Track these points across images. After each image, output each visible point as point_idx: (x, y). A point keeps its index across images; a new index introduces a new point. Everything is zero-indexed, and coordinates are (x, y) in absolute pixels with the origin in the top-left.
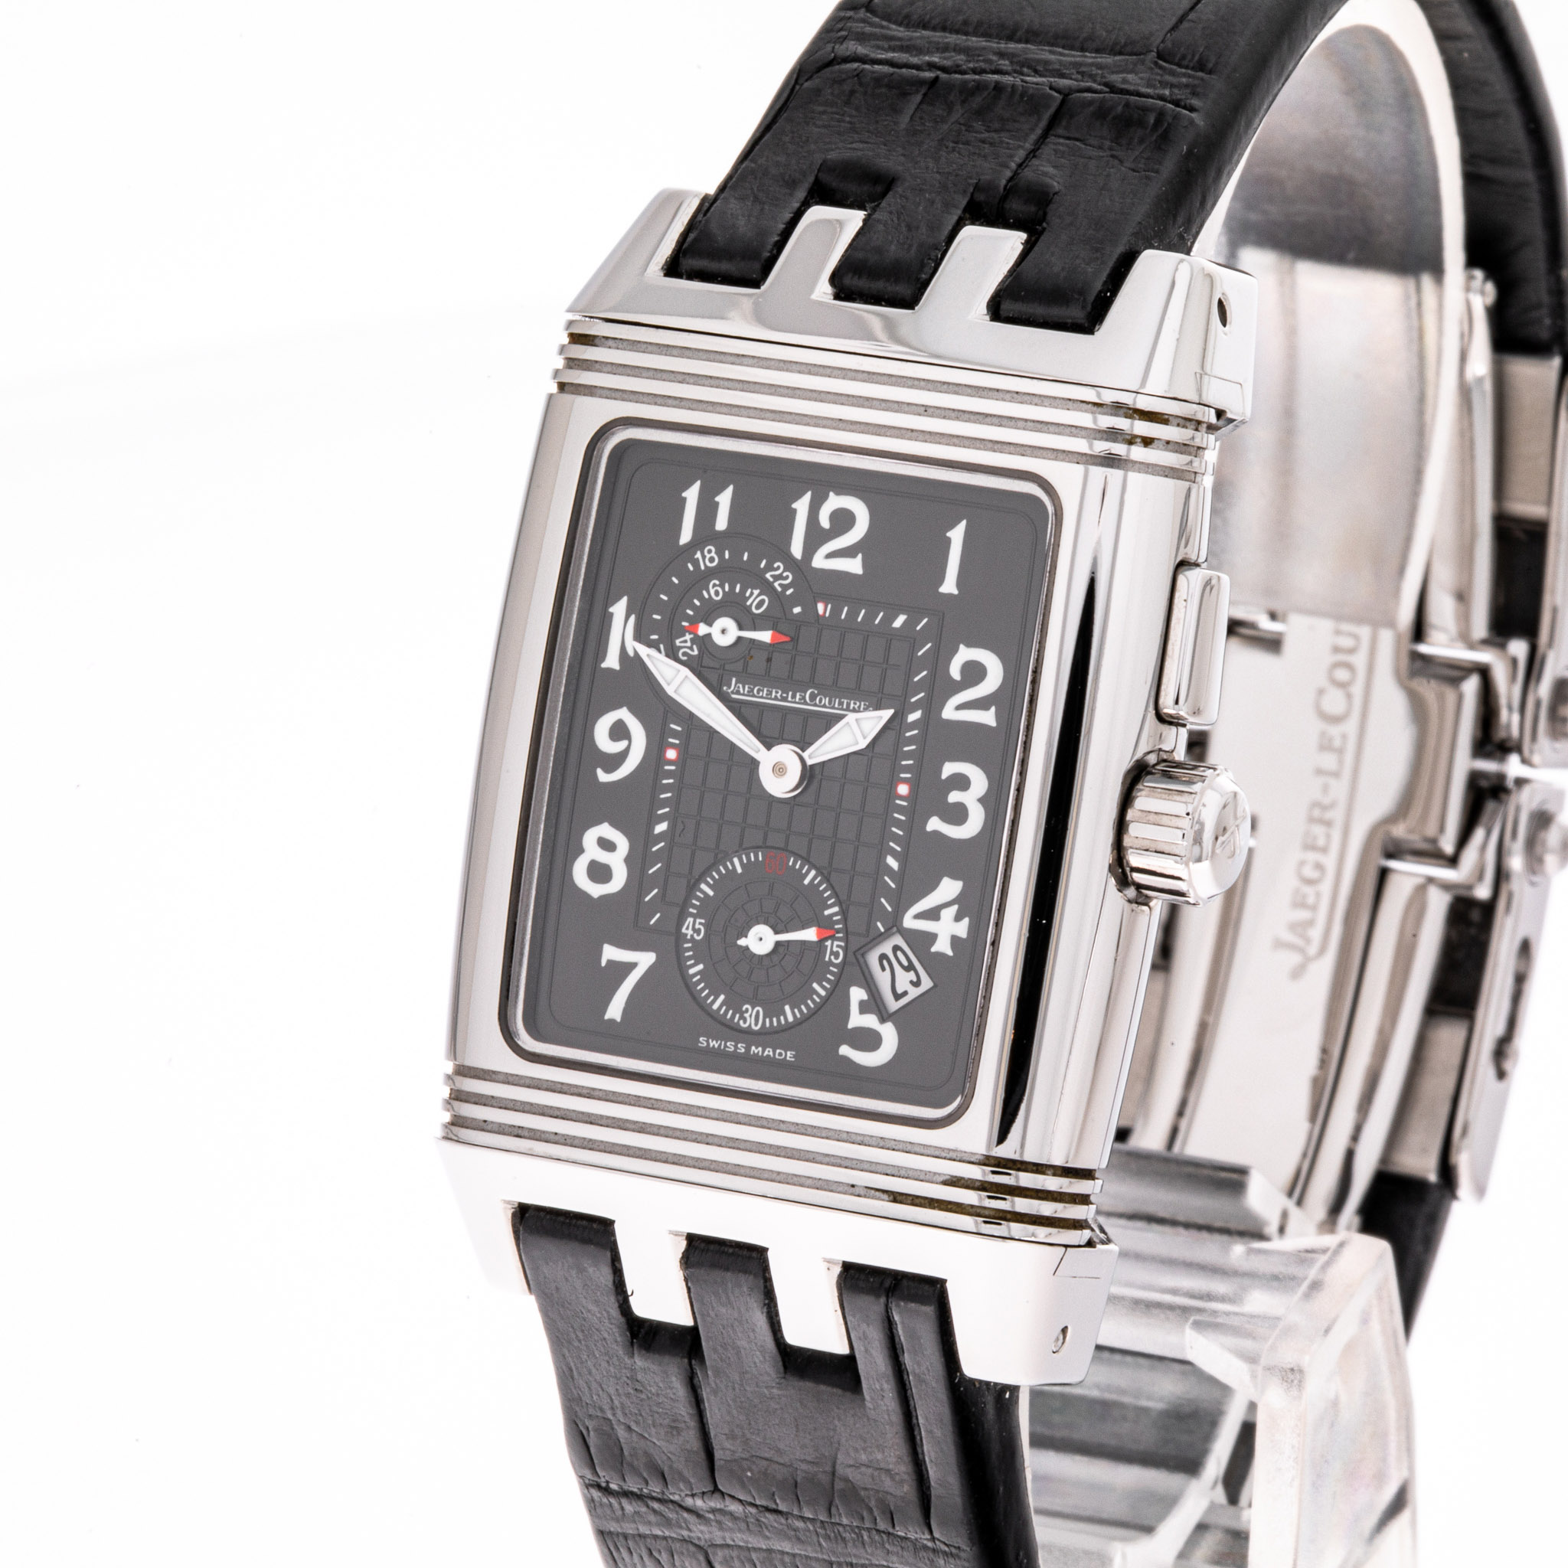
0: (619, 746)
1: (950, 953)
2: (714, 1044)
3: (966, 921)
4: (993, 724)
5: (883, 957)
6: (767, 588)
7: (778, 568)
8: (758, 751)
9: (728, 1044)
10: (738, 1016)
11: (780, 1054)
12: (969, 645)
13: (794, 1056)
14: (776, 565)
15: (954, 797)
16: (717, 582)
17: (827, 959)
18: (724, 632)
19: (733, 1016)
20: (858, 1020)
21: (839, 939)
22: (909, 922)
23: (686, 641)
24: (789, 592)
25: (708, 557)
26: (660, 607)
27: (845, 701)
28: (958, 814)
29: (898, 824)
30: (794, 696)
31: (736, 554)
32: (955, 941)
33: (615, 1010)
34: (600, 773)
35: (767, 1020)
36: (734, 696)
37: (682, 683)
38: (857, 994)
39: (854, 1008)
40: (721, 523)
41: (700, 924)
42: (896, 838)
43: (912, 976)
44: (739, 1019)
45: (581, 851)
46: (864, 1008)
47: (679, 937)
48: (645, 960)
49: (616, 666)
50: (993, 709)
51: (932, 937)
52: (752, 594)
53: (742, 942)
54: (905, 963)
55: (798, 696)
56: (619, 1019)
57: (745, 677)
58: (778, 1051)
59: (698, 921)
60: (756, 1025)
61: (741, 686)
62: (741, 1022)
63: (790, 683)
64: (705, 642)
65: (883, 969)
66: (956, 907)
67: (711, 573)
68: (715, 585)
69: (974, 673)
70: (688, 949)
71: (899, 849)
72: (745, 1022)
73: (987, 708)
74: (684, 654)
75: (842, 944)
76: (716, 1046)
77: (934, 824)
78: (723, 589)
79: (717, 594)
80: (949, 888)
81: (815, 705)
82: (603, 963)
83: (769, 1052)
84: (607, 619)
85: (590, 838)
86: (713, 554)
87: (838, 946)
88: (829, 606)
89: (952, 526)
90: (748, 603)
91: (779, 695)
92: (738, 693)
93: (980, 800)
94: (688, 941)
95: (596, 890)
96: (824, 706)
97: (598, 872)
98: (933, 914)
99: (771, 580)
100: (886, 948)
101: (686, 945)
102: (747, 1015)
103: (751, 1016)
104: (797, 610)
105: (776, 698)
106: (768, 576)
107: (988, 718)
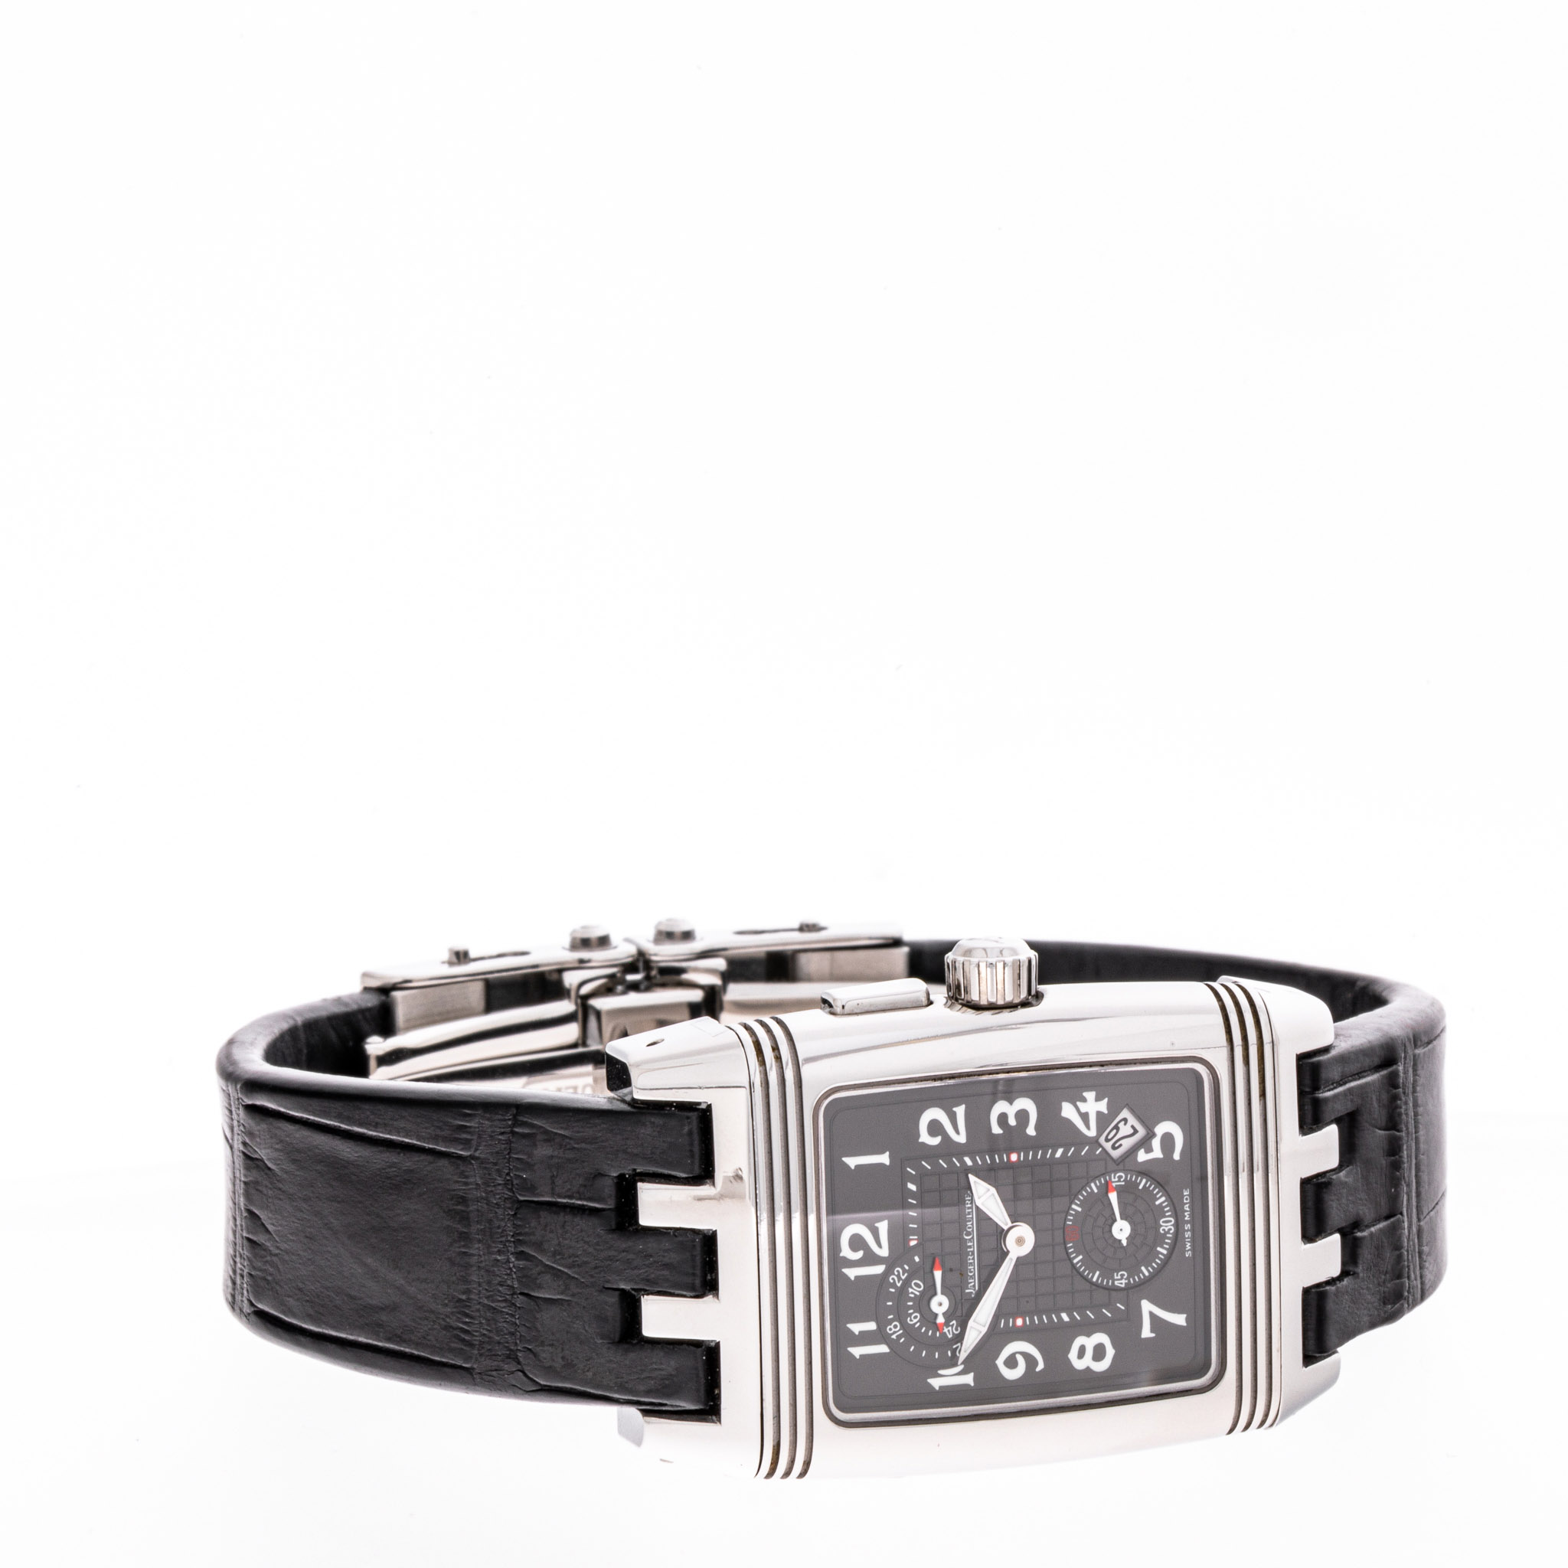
0: (1020, 1359)
1: (1106, 1100)
2: (1188, 1246)
3: (1085, 1094)
4: (963, 1106)
5: (1114, 1147)
6: (907, 1283)
7: (893, 1279)
8: (1011, 1259)
9: (1187, 1236)
10: (1168, 1235)
11: (1187, 1199)
12: (918, 1136)
13: (1186, 1189)
14: (892, 1281)
15: (1012, 1122)
16: (909, 1319)
17: (1123, 1183)
18: (940, 1304)
19: (1169, 1238)
20: (1157, 1153)
21: (1110, 1179)
22: (1092, 1133)
23: (949, 1331)
24: (907, 1267)
25: (894, 1330)
26: (930, 1355)
27: (967, 1211)
28: (1023, 1116)
29: (1035, 1155)
30: (970, 1247)
31: (889, 1310)
32: (1098, 1099)
33: (1179, 1319)
34: (1038, 1369)
35: (1167, 1214)
36: (977, 1288)
37: (978, 1323)
38: (1142, 1156)
39: (1150, 1156)
40: (871, 1326)
41: (1117, 1275)
42: (1044, 1154)
43: (1121, 1125)
44: (1170, 1234)
45: (1088, 1368)
46: (1149, 1150)
47: (1128, 1288)
48: (1147, 1307)
49: (972, 1375)
50: (954, 1109)
51: (1099, 1114)
52: (912, 1293)
53: (1124, 1243)
54: (1115, 1131)
55: (969, 1244)
56: (1185, 1315)
57: (964, 1284)
58: (1185, 1201)
59: (1116, 1277)
60: (1171, 1221)
61: (970, 1285)
62: (1171, 1232)
63: (962, 1252)
64: (948, 1316)
65: (1121, 1145)
66: (1078, 1103)
67: (904, 1325)
68: (911, 1320)
69: (935, 1128)
70: (1134, 1279)
71: (1050, 1151)
72: (1170, 1229)
73: (955, 1113)
74: (956, 1330)
75: (1113, 1175)
76: (1189, 1244)
77: (1031, 1131)
78: (912, 1314)
79: (916, 1317)
80: (1068, 1111)
81: (973, 1230)
82: (1153, 1335)
83: (1187, 1207)
84: (944, 1389)
85: (1079, 1365)
86: (892, 1327)
87: (1114, 1178)
88: (911, 1237)
89: (848, 1167)
90: (918, 1294)
91: (971, 1258)
92: (974, 1286)
93: (1011, 1103)
94: (1129, 1281)
95: (1110, 1352)
96: (972, 1224)
97: (1099, 1353)
98: (1085, 1117)
99: (901, 1282)
100: (1108, 1146)
101: (1132, 1282)
102: (1166, 1229)
103: (1166, 1226)
104: (917, 1259)
105: (973, 1259)
106: (899, 1285)
107: (960, 1111)
